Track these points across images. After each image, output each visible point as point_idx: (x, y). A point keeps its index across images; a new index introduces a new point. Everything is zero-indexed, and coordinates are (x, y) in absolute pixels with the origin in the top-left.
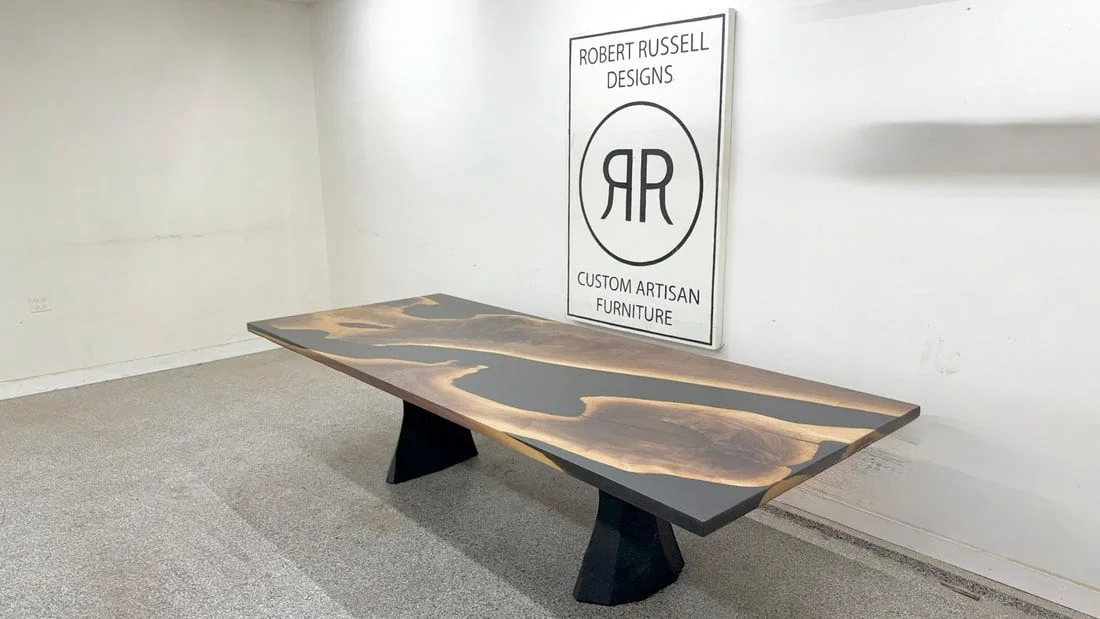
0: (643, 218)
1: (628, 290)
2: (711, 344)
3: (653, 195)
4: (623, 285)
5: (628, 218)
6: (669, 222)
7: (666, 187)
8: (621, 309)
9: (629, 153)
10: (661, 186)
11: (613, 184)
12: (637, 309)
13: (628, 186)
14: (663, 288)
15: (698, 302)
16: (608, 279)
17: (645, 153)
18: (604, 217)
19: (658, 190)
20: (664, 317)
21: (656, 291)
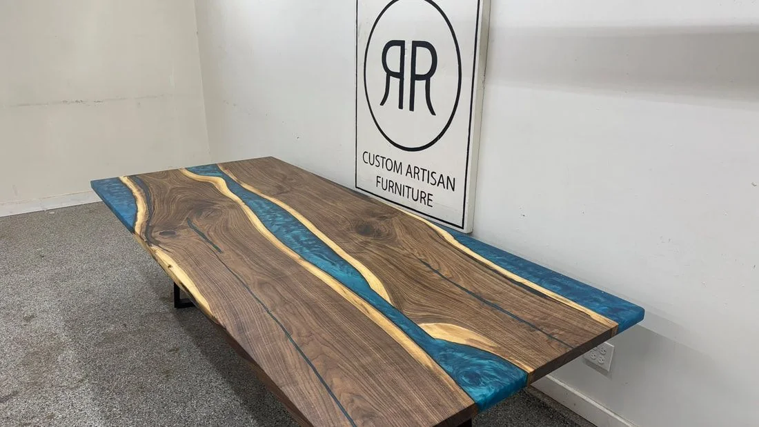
0: (412, 108)
1: (400, 171)
2: (462, 228)
3: (420, 85)
4: (396, 167)
5: (401, 106)
6: (433, 113)
7: (431, 78)
8: (394, 188)
9: (401, 44)
10: (427, 77)
11: (390, 74)
12: (406, 188)
13: (400, 76)
14: (426, 173)
15: (453, 189)
16: (385, 160)
17: (416, 44)
18: (382, 104)
19: (424, 82)
20: (426, 199)
21: (421, 174)
